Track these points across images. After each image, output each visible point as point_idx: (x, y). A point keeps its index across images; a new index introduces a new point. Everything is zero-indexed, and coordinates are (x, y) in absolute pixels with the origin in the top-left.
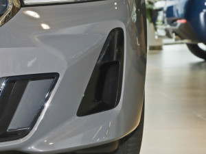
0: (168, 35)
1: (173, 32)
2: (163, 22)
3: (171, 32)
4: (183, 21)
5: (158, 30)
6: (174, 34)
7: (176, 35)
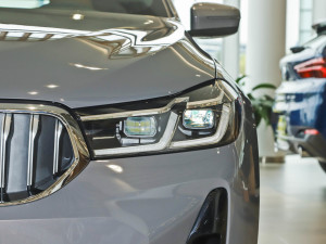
0: (293, 150)
1: (299, 146)
2: (286, 132)
3: (296, 145)
4: (313, 132)
5: (279, 141)
6: (300, 150)
7: (303, 150)
